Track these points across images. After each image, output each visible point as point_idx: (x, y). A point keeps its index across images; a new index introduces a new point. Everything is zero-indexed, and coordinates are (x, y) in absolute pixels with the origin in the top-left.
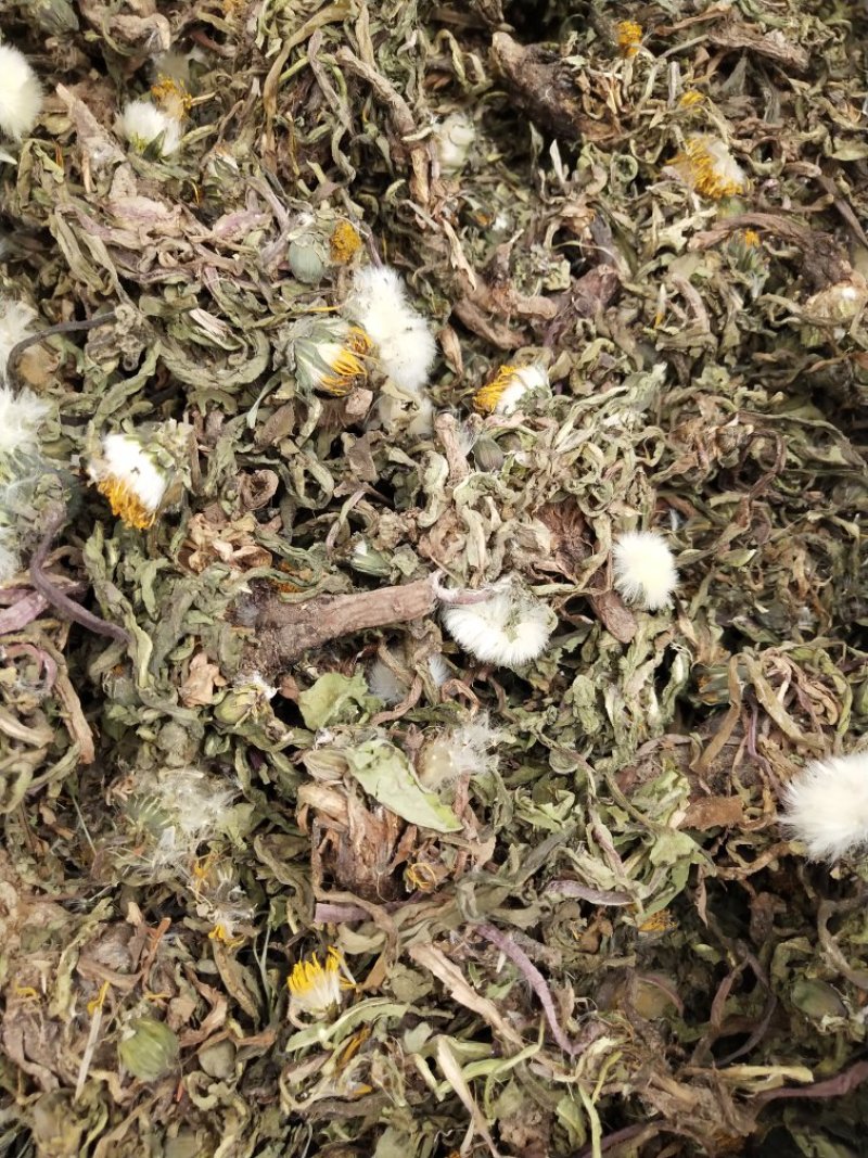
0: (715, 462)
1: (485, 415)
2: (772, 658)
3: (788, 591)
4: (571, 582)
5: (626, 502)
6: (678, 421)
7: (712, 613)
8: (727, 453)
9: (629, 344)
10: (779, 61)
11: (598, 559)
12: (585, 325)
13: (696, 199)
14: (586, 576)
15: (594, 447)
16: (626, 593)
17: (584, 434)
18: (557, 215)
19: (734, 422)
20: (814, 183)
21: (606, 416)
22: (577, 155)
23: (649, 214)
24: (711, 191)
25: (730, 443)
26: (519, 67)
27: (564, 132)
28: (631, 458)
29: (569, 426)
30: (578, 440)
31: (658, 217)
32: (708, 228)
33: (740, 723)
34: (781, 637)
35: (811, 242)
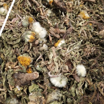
0: (90, 55)
1: (56, 47)
2: (101, 84)
3: (101, 73)
4: (70, 73)
5: (78, 60)
6: (84, 48)
7: (90, 77)
8: (91, 53)
9: (76, 38)
10: (92, 2)
11: (74, 69)
12: (69, 35)
13: (83, 19)
14: (72, 72)
15: (73, 52)
16: (78, 74)
17: (71, 50)
18: (64, 21)
19: (92, 48)
20: (98, 17)
21: (74, 47)
22: (66, 14)
23: (77, 21)
24: (85, 18)
25: (92, 51)
26: (57, 3)
27: (64, 11)
28: (78, 53)
29: (68, 49)
30: (70, 51)
31: (78, 22)
32: (85, 23)
33: (96, 94)
34: (101, 80)
35: (99, 24)
